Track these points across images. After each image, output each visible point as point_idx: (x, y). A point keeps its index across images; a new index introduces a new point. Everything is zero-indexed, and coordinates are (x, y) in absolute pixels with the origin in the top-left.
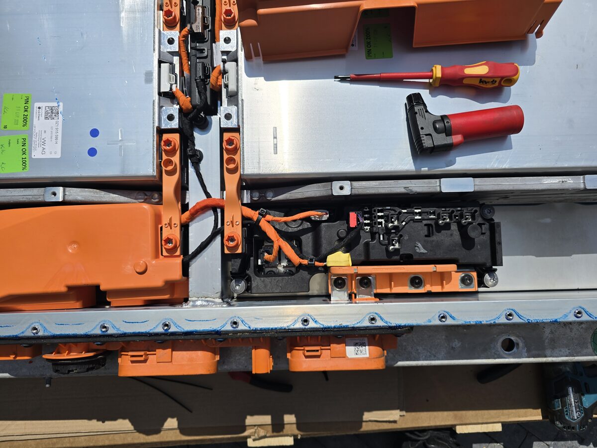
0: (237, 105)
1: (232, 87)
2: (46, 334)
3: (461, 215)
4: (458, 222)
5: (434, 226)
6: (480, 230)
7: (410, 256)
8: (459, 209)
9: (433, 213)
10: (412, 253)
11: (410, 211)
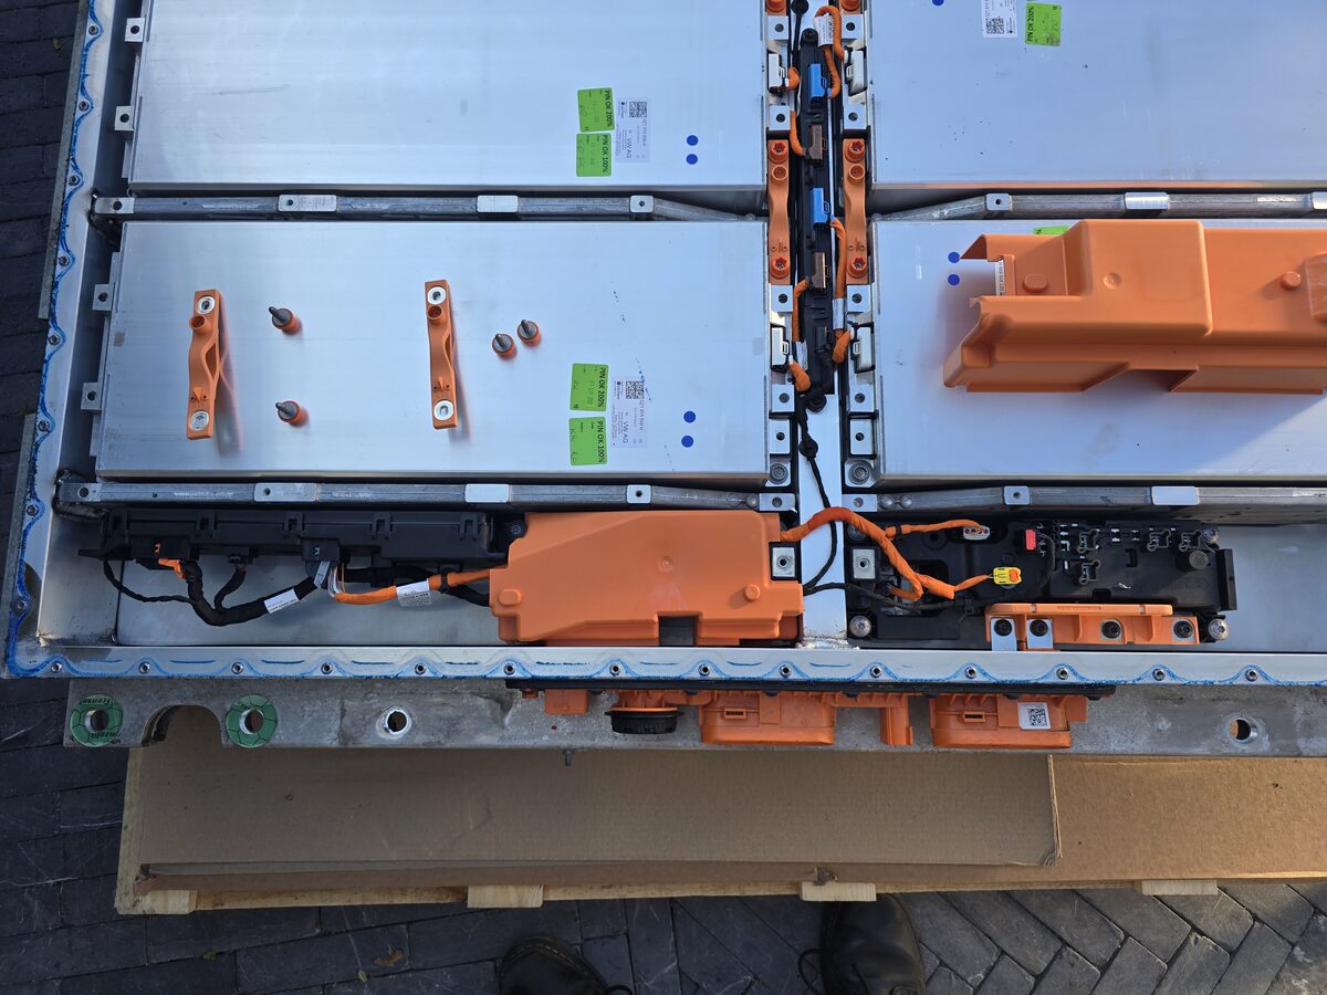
0: (873, 384)
1: (865, 361)
2: (629, 676)
3: (1177, 538)
4: (1174, 548)
5: (1139, 552)
6: (1206, 559)
7: (1107, 592)
8: (1173, 529)
9: (1137, 535)
10: (1109, 588)
11: (1104, 530)
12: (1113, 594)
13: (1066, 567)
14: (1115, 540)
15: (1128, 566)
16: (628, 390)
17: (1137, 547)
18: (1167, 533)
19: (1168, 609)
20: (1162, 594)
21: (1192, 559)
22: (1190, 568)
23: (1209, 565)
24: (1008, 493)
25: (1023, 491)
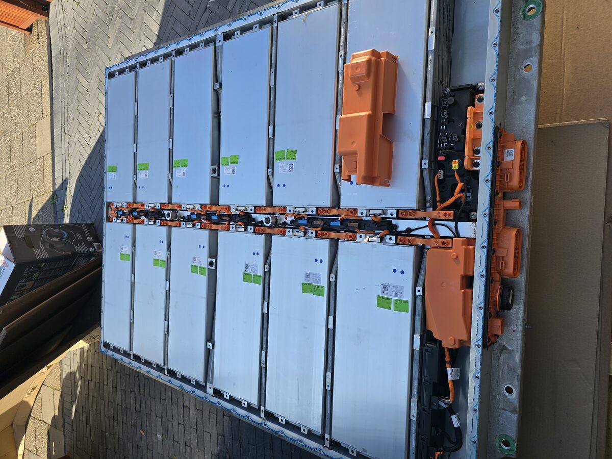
0: (387, 210)
1: (380, 212)
2: (483, 303)
3: (444, 107)
4: (447, 108)
5: (449, 119)
7: (462, 130)
9: (443, 120)
11: (441, 131)
13: (453, 144)
14: (444, 127)
15: (454, 123)
16: (385, 290)
17: (447, 120)
19: (470, 108)
20: (463, 111)
24: (424, 166)
25: (424, 161)
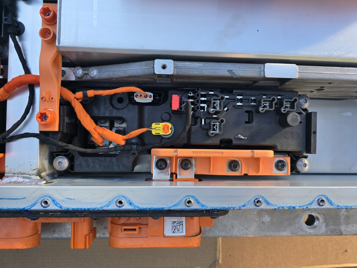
3: (280, 103)
4: (278, 110)
5: (254, 113)
6: (299, 118)
7: (230, 141)
8: (279, 97)
9: (254, 101)
10: (232, 138)
11: (232, 97)
12: (235, 142)
13: (203, 123)
14: (239, 104)
15: (246, 122)
17: (253, 110)
18: (274, 99)
19: (271, 153)
20: (267, 143)
21: (289, 119)
22: (288, 125)
23: (301, 122)
24: (158, 63)
25: (170, 63)
